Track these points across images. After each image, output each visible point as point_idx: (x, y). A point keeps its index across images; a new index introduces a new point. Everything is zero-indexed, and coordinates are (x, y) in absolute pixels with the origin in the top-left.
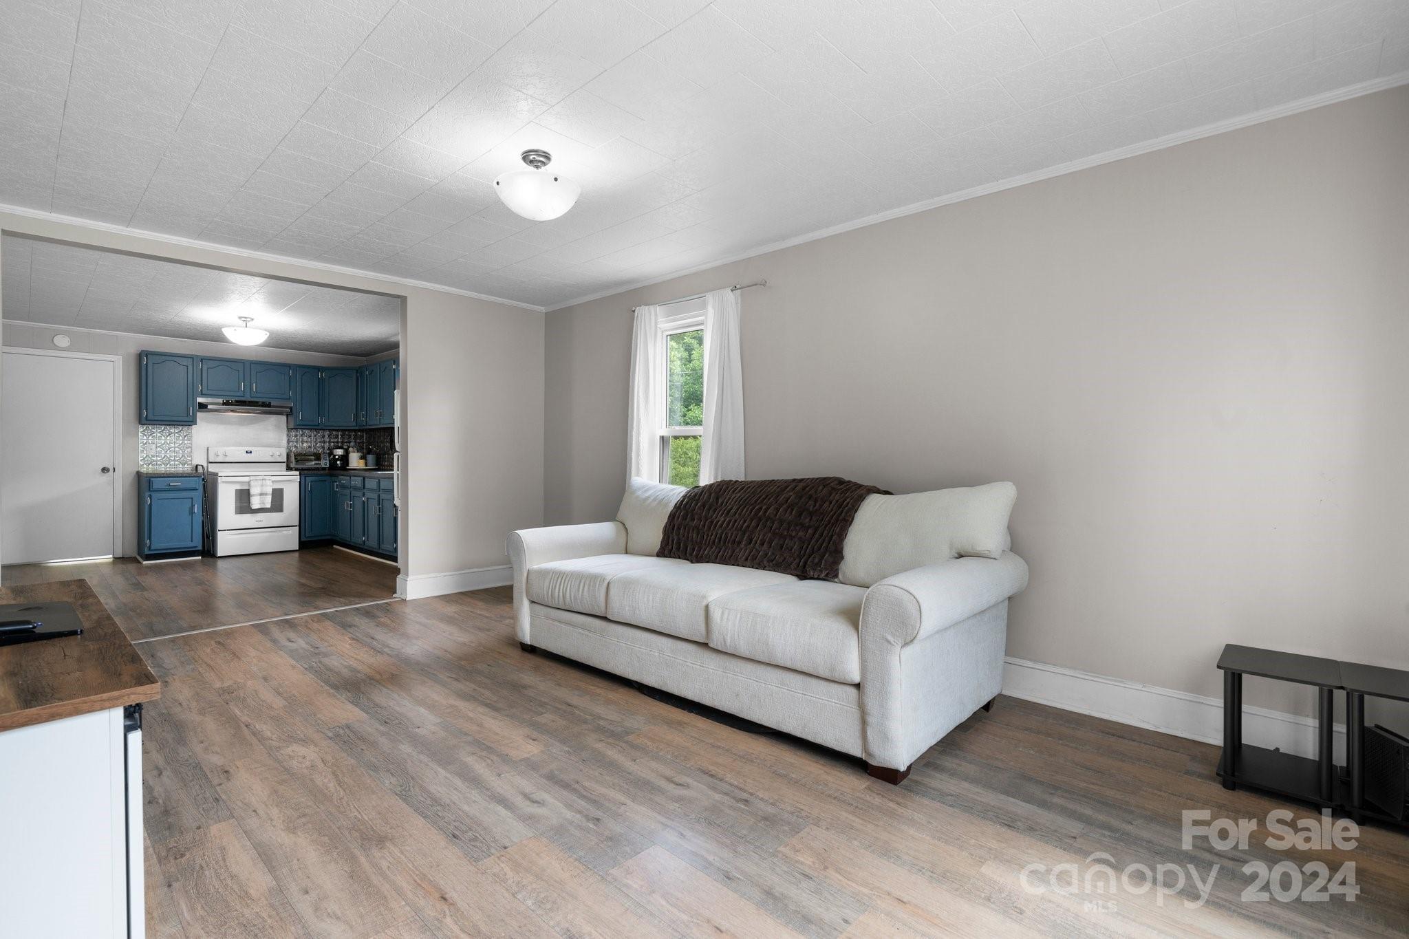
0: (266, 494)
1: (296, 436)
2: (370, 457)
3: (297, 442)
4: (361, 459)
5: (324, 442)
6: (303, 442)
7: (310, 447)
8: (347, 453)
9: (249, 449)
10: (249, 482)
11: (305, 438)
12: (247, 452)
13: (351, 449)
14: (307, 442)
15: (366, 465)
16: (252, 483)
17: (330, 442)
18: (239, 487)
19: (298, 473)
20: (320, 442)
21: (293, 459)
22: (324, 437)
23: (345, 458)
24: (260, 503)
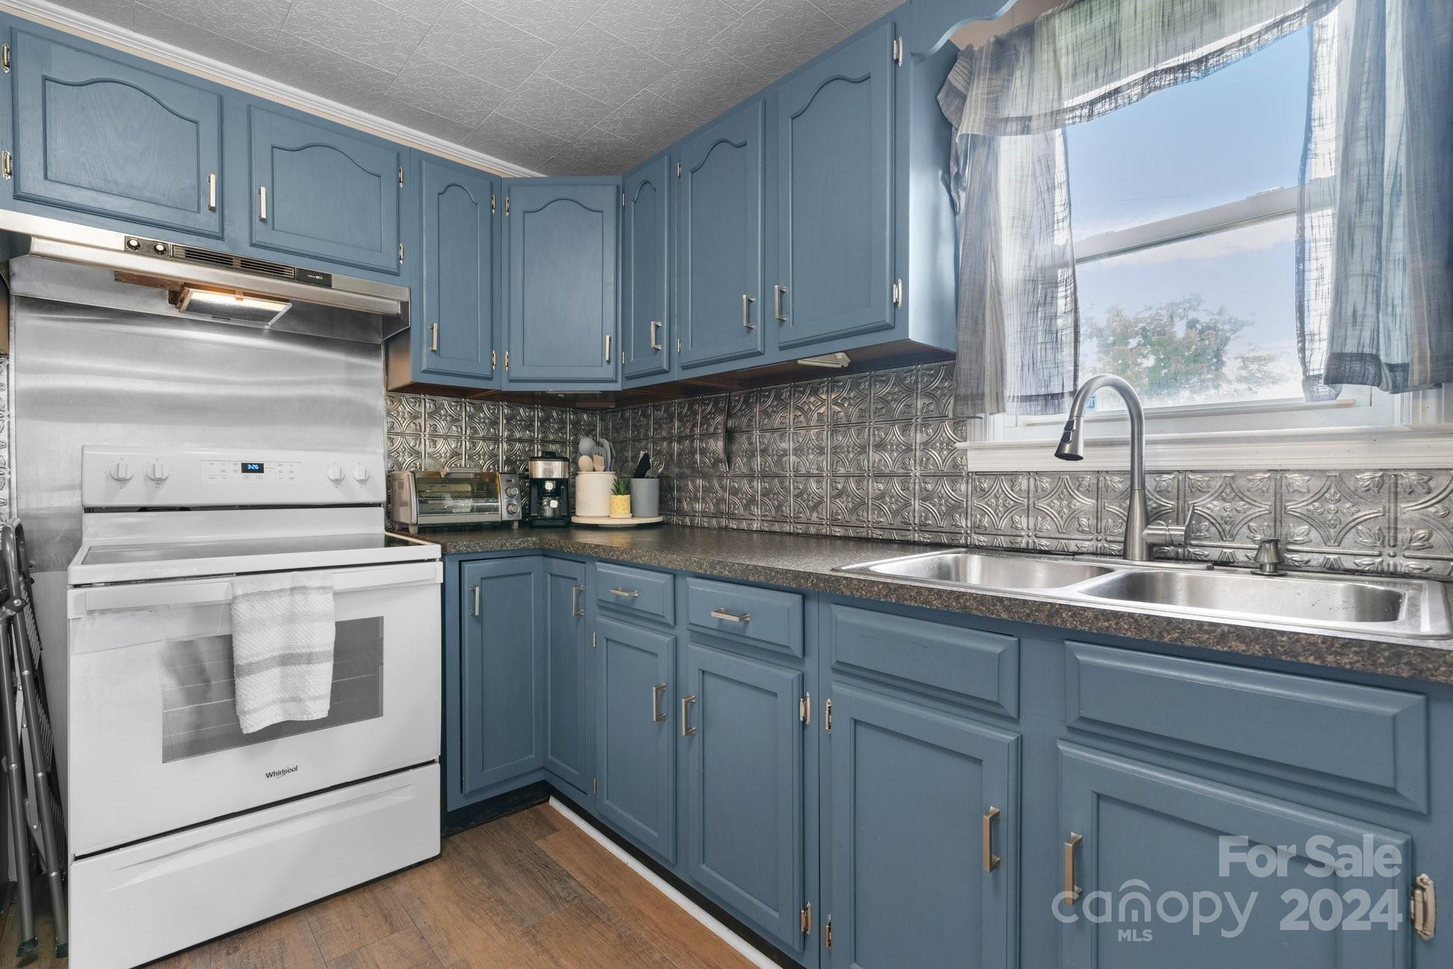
0: (309, 659)
1: (414, 417)
2: (645, 488)
3: (417, 437)
4: (617, 491)
5: (496, 440)
6: (434, 436)
7: (456, 454)
8: (574, 468)
9: (253, 457)
10: (230, 605)
11: (442, 426)
12: (245, 468)
13: (584, 461)
14: (446, 437)
15: (633, 511)
16: (242, 609)
17: (510, 440)
18: (179, 630)
19: (434, 550)
20: (484, 439)
21: (408, 493)
22: (494, 423)
23: (565, 490)
24: (283, 701)
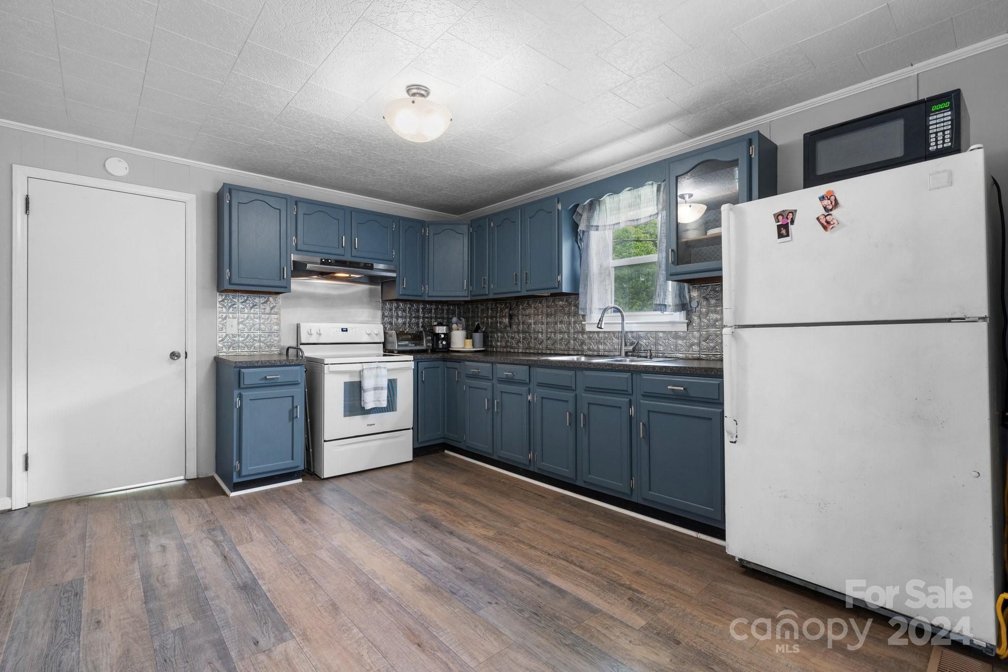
0: (382, 388)
1: (391, 310)
2: (478, 336)
3: (391, 317)
4: (467, 338)
5: (418, 318)
6: (397, 317)
7: (404, 323)
8: (450, 329)
9: (345, 326)
10: (361, 373)
11: (400, 313)
12: (342, 330)
13: (454, 326)
14: (401, 317)
15: (473, 346)
16: (365, 373)
17: (424, 318)
18: (348, 379)
19: (411, 357)
20: (414, 317)
21: (394, 338)
22: (418, 311)
23: (448, 337)
24: (375, 401)
